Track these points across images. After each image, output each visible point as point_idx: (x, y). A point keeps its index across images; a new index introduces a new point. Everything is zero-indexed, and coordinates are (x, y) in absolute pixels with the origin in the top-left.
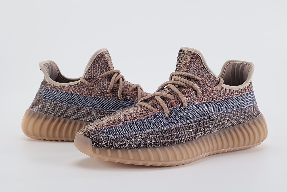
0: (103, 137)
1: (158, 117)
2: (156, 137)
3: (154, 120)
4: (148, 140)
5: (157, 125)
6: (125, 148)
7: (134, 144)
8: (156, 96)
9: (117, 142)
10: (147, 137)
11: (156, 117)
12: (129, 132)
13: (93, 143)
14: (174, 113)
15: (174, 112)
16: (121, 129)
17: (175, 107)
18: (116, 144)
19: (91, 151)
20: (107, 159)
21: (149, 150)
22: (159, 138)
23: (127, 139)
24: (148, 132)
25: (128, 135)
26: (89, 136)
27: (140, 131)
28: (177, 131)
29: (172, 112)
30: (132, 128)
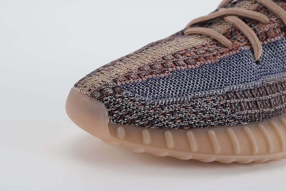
0: (134, 101)
1: (243, 59)
2: (242, 104)
3: (236, 67)
4: (228, 110)
5: (242, 77)
6: (181, 127)
7: (199, 119)
8: (230, 15)
9: (164, 115)
10: (226, 103)
11: (240, 60)
12: (187, 92)
13: (111, 114)
14: (270, 52)
15: (271, 49)
16: (170, 84)
17: (273, 40)
18: (162, 118)
19: (106, 131)
20: (141, 149)
21: (231, 131)
22: (249, 105)
23: (184, 107)
24: (227, 93)
25: (186, 99)
26: (100, 99)
27: (209, 89)
28: (278, 90)
29: (268, 50)
30: (192, 82)
